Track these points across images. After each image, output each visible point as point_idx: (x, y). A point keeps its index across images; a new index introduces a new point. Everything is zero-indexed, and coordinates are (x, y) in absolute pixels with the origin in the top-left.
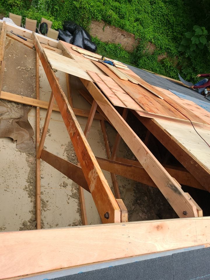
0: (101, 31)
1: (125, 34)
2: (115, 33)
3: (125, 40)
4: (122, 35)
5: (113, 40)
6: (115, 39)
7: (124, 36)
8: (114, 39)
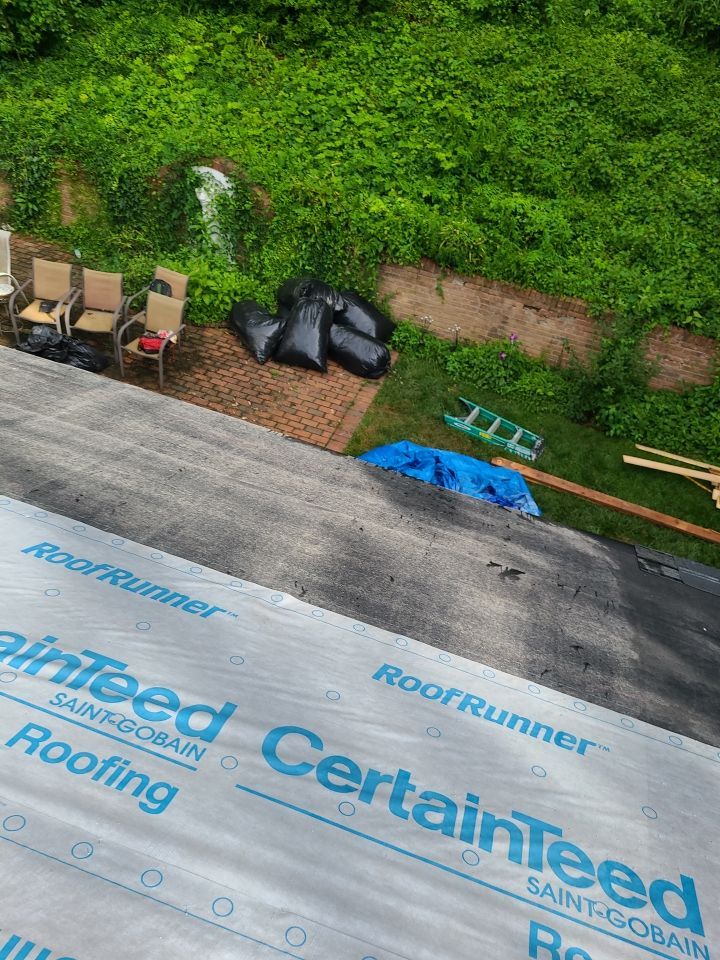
0: (434, 299)
1: (538, 304)
2: (493, 304)
3: (549, 325)
4: (525, 306)
5: (493, 332)
6: (502, 328)
7: (538, 309)
8: (495, 325)
